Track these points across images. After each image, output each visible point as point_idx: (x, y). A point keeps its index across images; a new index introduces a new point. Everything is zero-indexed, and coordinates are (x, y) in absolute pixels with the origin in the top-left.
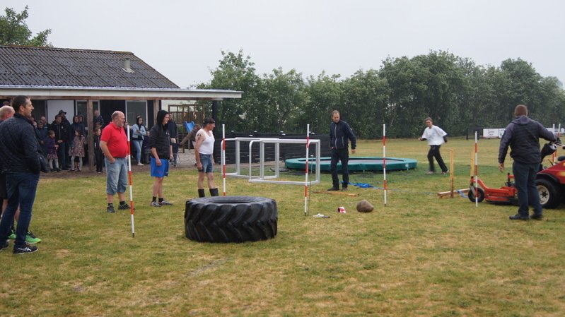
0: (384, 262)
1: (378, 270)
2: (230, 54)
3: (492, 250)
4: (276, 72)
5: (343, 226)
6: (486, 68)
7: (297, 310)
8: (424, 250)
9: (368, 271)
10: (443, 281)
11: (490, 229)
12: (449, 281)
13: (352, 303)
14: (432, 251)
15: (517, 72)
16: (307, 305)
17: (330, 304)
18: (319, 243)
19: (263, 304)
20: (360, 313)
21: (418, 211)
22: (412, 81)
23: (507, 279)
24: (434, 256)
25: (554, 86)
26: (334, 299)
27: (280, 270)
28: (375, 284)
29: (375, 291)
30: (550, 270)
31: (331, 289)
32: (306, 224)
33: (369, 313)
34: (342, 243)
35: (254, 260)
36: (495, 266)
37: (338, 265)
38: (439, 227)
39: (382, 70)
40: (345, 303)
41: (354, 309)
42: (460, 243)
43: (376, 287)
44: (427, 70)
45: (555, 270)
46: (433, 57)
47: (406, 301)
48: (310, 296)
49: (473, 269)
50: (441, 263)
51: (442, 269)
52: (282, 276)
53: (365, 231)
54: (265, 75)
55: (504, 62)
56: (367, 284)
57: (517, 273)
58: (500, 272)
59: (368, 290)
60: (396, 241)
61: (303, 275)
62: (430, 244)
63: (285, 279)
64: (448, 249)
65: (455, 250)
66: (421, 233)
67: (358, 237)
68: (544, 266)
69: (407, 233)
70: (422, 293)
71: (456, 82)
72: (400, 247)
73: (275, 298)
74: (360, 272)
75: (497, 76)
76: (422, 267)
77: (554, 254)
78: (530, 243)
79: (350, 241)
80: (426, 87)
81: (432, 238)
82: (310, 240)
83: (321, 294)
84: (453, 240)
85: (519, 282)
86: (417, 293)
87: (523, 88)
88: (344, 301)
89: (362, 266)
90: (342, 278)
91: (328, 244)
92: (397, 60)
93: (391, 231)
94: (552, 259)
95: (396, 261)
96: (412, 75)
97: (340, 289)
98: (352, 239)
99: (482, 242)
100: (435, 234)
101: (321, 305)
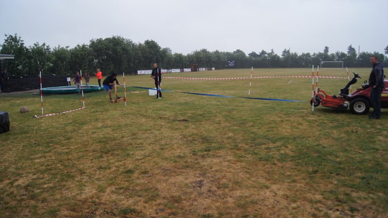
0: (76, 136)
1: (72, 140)
2: (10, 36)
3: (126, 125)
4: (36, 45)
5: (61, 120)
6: (138, 44)
7: (24, 165)
8: (96, 128)
9: (66, 141)
10: (101, 142)
11: (129, 116)
12: (104, 142)
13: (54, 158)
14: (100, 128)
15: (151, 46)
16: (30, 162)
17: (42, 160)
18: (46, 129)
19: (7, 164)
20: (56, 162)
21: (98, 110)
22: (105, 49)
23: (129, 138)
24: (100, 131)
25: (166, 52)
26: (45, 157)
27: (21, 145)
28: (67, 147)
29: (67, 150)
30: (149, 132)
31: (44, 152)
32: (42, 121)
33: (61, 161)
34: (57, 128)
35: (8, 142)
36: (125, 132)
37: (53, 139)
38: (106, 117)
39: (90, 44)
40: (49, 158)
41: (54, 161)
42: (114, 123)
43: (68, 148)
44: (111, 44)
45: (150, 132)
46: (114, 38)
47: (80, 154)
48: (32, 157)
49: (116, 135)
50: (102, 133)
51: (101, 136)
52: (21, 149)
53: (71, 121)
54: (30, 47)
55: (145, 41)
56: (64, 148)
57: (134, 134)
58: (127, 135)
59: (64, 151)
60: (84, 125)
61: (32, 147)
62: (100, 125)
63: (22, 150)
64: (107, 127)
65: (110, 127)
66: (97, 120)
67: (66, 125)
68: (146, 130)
69: (91, 121)
70: (89, 149)
71: (125, 50)
72: (85, 127)
73: (14, 160)
74: (63, 142)
75: (143, 47)
76: (93, 136)
77: (152, 125)
78: (144, 120)
79: (62, 127)
80: (111, 53)
81: (101, 122)
82: (42, 128)
83: (39, 156)
84: (111, 122)
85: (134, 138)
86: (86, 149)
87: (153, 52)
88: (50, 157)
89: (64, 139)
90: (52, 146)
91: (51, 129)
92: (98, 40)
93: (83, 120)
94: (150, 127)
95: (81, 135)
96: (105, 47)
97: (50, 151)
98: (63, 126)
99: (123, 122)
100: (103, 120)
101: (38, 161)
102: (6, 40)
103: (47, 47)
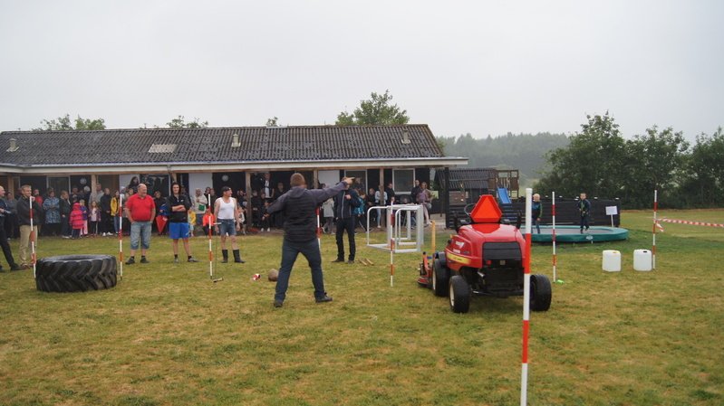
4: (650, 132)
102: (586, 127)
103: (677, 134)
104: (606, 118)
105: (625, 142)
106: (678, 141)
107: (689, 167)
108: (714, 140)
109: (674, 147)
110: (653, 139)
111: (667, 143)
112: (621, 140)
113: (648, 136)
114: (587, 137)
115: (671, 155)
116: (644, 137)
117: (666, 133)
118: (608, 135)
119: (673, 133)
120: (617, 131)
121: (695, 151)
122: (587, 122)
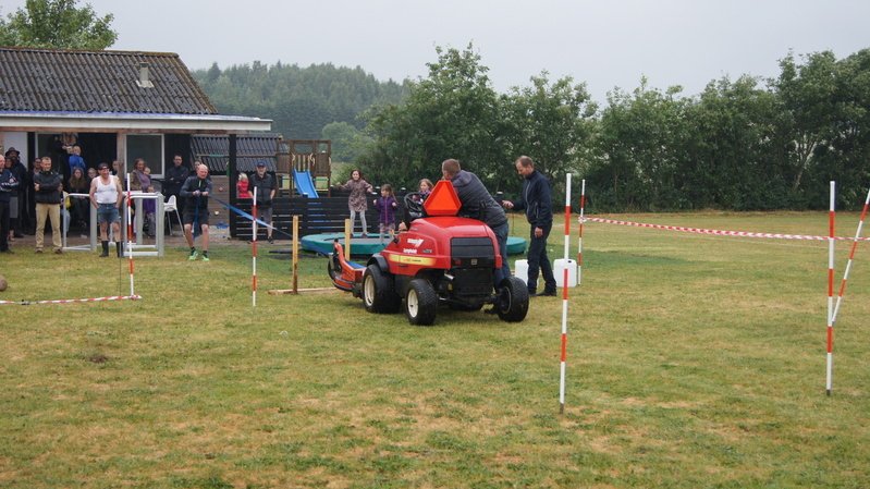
2: (451, 51)
4: (538, 83)
102: (434, 68)
104: (468, 55)
105: (497, 98)
106: (580, 99)
107: (596, 144)
108: (634, 99)
109: (575, 109)
110: (542, 94)
111: (564, 102)
112: (491, 93)
113: (534, 89)
114: (436, 86)
115: (569, 123)
116: (528, 91)
117: (562, 84)
118: (470, 84)
119: (572, 85)
120: (485, 78)
121: (606, 117)
122: (436, 61)
